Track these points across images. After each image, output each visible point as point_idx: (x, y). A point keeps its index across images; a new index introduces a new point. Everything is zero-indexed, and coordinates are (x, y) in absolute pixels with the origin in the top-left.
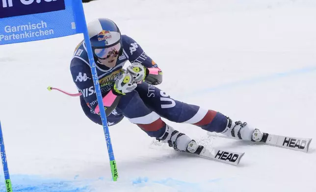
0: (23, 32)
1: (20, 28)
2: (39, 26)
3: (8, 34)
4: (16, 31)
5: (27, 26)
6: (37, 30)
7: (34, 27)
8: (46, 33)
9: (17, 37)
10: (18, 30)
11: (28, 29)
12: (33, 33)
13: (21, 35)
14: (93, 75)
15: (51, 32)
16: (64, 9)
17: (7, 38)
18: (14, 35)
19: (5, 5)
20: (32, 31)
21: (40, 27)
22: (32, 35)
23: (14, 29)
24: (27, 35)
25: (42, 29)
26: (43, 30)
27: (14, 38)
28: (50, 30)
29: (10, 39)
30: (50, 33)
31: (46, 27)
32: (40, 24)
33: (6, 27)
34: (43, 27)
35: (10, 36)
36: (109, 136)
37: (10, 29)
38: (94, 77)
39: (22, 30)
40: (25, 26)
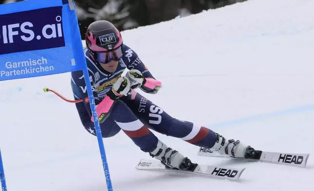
0: (24, 68)
1: (21, 64)
2: (39, 62)
3: (9, 70)
4: (16, 66)
5: (28, 62)
6: (38, 66)
7: (35, 63)
8: (46, 69)
9: (18, 73)
10: (19, 66)
11: (28, 65)
12: (34, 69)
13: (22, 71)
14: (92, 112)
15: (52, 68)
16: (64, 46)
17: (8, 74)
18: (14, 71)
19: (5, 41)
20: (33, 67)
21: (41, 63)
22: (33, 71)
23: (15, 65)
24: (27, 71)
25: (42, 66)
26: (44, 66)
27: (15, 74)
28: (50, 67)
29: (11, 75)
30: (50, 70)
31: (46, 63)
32: (40, 60)
33: (7, 63)
34: (43, 64)
35: (11, 72)
36: (108, 172)
37: (11, 65)
38: (94, 113)
39: (23, 66)
40: (25, 62)
